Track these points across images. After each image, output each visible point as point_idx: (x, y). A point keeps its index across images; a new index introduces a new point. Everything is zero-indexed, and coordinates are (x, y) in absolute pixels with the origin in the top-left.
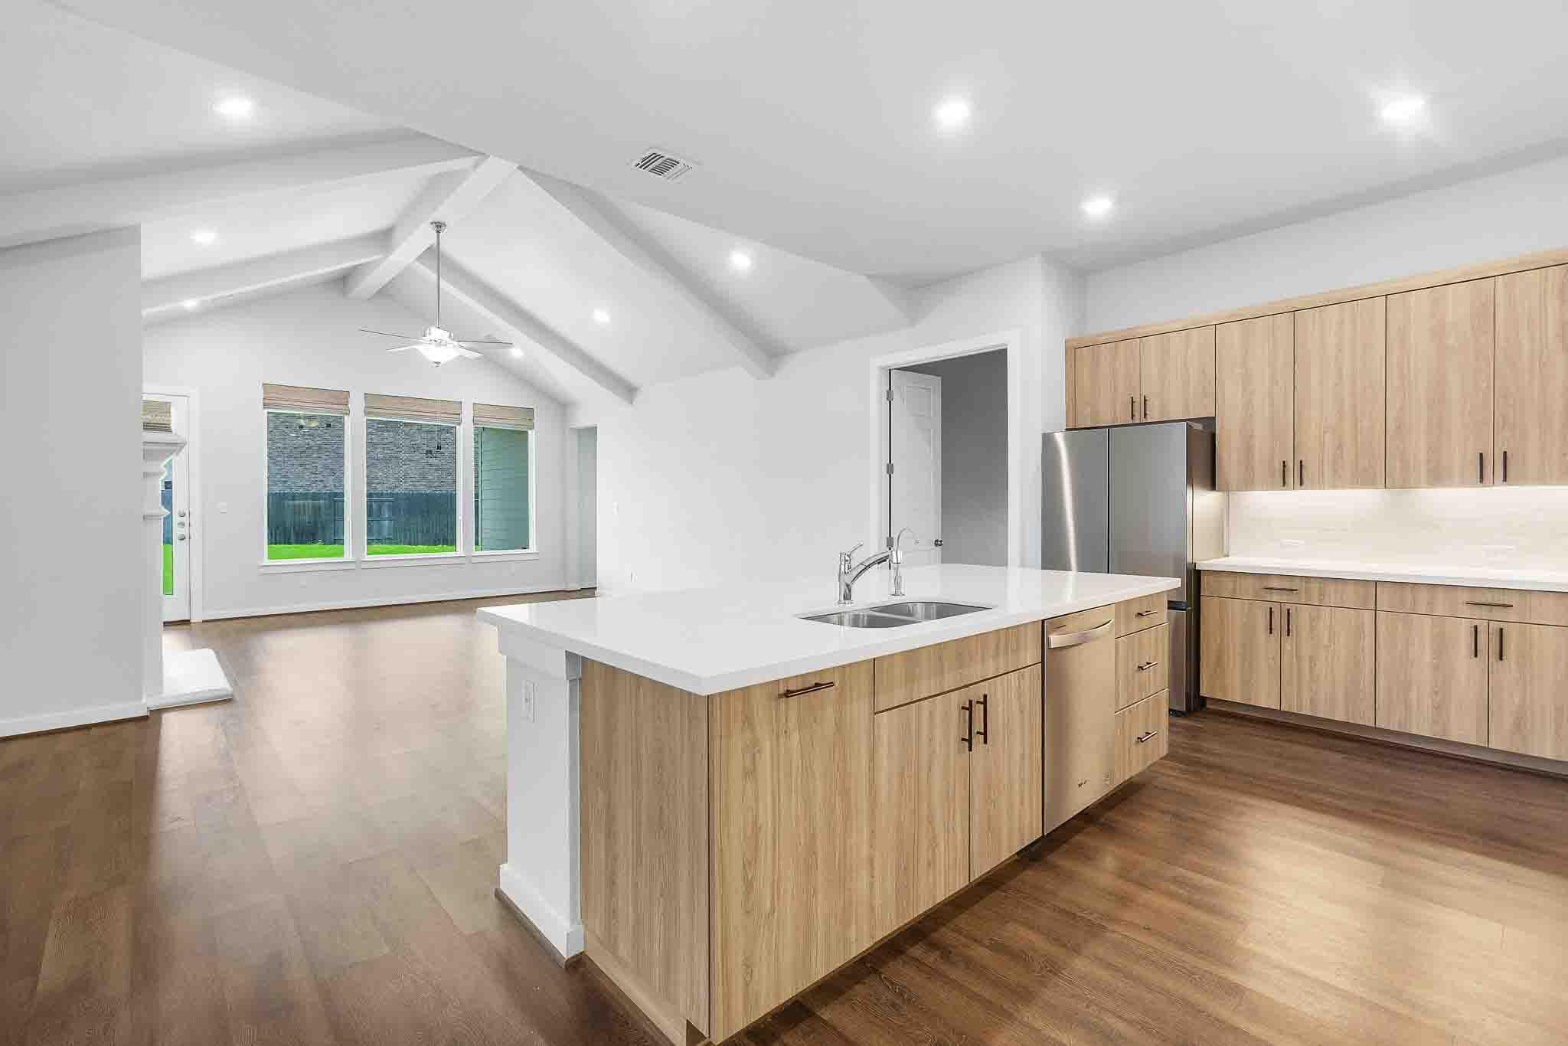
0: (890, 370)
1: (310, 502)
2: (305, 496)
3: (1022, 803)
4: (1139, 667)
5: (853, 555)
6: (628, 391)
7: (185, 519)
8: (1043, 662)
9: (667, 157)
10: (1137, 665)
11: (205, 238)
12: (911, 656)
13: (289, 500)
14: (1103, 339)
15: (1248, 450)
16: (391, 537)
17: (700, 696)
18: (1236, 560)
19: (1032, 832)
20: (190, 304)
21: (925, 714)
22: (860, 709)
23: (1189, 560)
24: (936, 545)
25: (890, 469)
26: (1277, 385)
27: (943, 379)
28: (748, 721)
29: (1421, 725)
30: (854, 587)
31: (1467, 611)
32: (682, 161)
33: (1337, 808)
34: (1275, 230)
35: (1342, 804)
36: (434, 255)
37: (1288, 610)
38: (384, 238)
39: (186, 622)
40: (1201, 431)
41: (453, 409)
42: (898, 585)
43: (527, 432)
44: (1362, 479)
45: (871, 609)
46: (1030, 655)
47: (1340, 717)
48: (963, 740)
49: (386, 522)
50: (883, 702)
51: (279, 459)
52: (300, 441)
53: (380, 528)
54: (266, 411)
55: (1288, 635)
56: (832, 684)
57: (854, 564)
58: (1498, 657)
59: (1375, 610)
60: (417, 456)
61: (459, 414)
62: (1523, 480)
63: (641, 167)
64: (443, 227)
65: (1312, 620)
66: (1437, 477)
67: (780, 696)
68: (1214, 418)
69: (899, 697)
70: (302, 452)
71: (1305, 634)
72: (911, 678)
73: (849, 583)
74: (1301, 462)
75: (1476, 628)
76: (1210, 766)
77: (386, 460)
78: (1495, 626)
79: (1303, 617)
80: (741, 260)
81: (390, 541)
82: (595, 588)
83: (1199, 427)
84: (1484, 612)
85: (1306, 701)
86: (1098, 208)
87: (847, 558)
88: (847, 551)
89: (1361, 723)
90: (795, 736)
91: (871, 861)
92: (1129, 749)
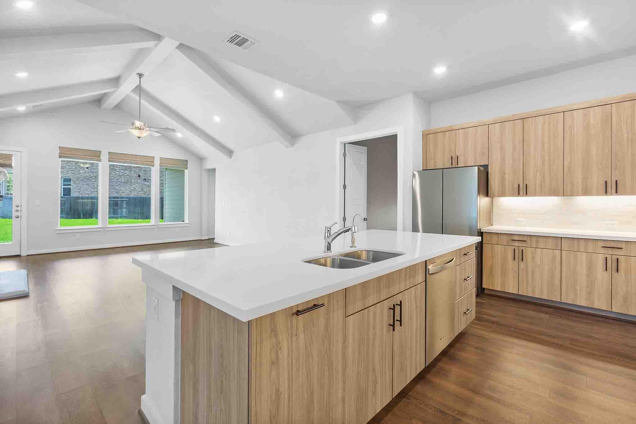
0: (345, 144)
1: (90, 200)
2: (88, 198)
3: (416, 353)
4: (465, 279)
5: (332, 227)
6: (230, 153)
7: (19, 208)
8: (426, 281)
9: (243, 36)
10: (464, 278)
11: (22, 75)
12: (365, 285)
13: (80, 199)
14: (438, 131)
15: (503, 180)
16: (127, 216)
17: (243, 322)
18: (496, 227)
19: (421, 367)
20: (21, 108)
21: (372, 315)
22: (338, 315)
23: (479, 228)
24: (364, 220)
25: (345, 187)
26: (515, 151)
27: (367, 148)
28: (274, 331)
29: (582, 301)
30: (332, 244)
31: (602, 251)
32: (250, 40)
33: (553, 343)
34: (517, 83)
35: (556, 341)
36: (139, 89)
37: (522, 250)
38: (116, 81)
39: (19, 256)
40: (482, 171)
41: (150, 161)
42: (353, 242)
43: (184, 171)
44: (553, 192)
45: (341, 255)
46: (420, 278)
47: (545, 297)
48: (390, 325)
49: (124, 210)
50: (350, 311)
51: (77, 182)
52: (87, 174)
53: (122, 212)
54: (60, 159)
55: (522, 261)
56: (323, 305)
57: (332, 232)
58: (616, 271)
59: (561, 250)
60: (139, 181)
61: (153, 162)
62: (624, 193)
63: (230, 42)
64: (142, 76)
65: (533, 254)
66: (586, 192)
67: (293, 314)
68: (488, 165)
69: (359, 306)
70: (87, 179)
71: (529, 260)
72: (364, 297)
73: (330, 242)
74: (526, 184)
75: (606, 258)
76: (493, 322)
77: (126, 183)
78: (615, 257)
79: (529, 253)
80: (279, 94)
81: (126, 217)
82: (214, 239)
83: (482, 169)
84: (610, 251)
85: (530, 290)
86: (440, 70)
87: (329, 230)
88: (329, 226)
89: (554, 300)
90: (302, 336)
91: (344, 398)
92: (460, 318)
